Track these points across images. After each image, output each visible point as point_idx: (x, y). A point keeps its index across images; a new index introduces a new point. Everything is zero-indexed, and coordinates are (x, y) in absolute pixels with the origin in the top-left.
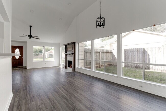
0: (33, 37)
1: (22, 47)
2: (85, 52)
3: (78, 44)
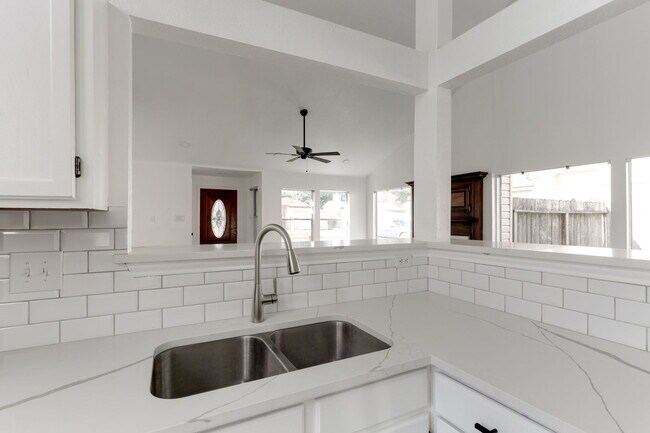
0: (313, 156)
1: (234, 193)
2: (516, 215)
3: (498, 179)
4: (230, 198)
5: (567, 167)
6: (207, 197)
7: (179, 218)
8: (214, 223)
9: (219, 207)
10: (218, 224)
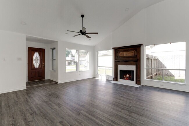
4: (41, 52)
5: (170, 43)
6: (31, 51)
7: (19, 59)
8: (34, 62)
9: (36, 55)
10: (36, 62)
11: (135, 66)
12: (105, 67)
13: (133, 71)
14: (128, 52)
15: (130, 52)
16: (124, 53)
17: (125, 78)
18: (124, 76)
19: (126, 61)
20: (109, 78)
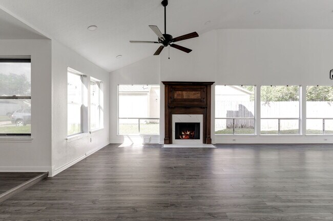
11: (202, 115)
12: (139, 119)
13: (199, 124)
14: (191, 92)
15: (194, 92)
16: (184, 93)
17: (184, 136)
18: (183, 133)
19: (187, 108)
20: (150, 140)
